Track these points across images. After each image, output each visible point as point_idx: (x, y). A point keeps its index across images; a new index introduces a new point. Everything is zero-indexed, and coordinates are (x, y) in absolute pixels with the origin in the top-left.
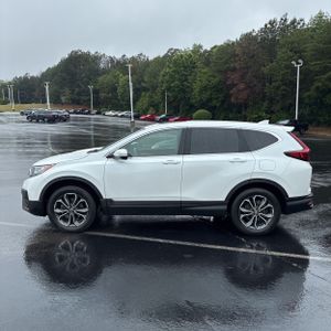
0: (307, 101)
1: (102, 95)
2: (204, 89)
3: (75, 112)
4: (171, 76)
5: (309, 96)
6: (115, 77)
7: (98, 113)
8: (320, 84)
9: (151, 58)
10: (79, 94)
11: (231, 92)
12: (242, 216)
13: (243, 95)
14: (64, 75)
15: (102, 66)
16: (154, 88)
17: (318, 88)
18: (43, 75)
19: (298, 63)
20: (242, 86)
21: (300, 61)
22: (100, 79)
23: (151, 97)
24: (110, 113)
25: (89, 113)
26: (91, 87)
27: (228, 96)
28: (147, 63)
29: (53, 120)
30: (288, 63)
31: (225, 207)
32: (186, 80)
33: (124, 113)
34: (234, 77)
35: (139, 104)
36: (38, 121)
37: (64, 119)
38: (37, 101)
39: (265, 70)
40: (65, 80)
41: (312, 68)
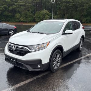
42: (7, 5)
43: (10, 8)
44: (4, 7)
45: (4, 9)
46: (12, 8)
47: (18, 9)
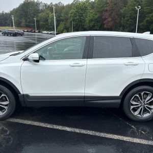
0: (141, 27)
1: (41, 23)
2: (91, 20)
3: (28, 31)
4: (75, 14)
5: (143, 25)
6: (47, 14)
7: (39, 32)
8: (149, 19)
9: (65, 5)
10: (29, 22)
11: (105, 22)
12: (132, 107)
14: (21, 12)
15: (41, 8)
16: (66, 20)
17: (147, 20)
18: (11, 12)
19: (138, 8)
20: (110, 19)
21: (139, 7)
22: (40, 15)
23: (65, 24)
24: (45, 32)
25: (34, 32)
26: (35, 19)
28: (63, 7)
29: (15, 35)
30: (133, 7)
31: (119, 101)
32: (82, 16)
33: (51, 32)
34: (106, 15)
35: (59, 27)
36: (8, 35)
37: (21, 35)
38: (9, 25)
39: (122, 11)
40: (22, 14)
41: (145, 11)
45: (152, 18)
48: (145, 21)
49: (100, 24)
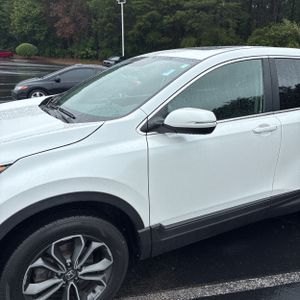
0: (131, 39)
5: (133, 35)
8: (141, 24)
11: (56, 25)
13: (70, 30)
20: (67, 20)
27: (52, 30)
34: (58, 9)
41: (134, 7)
42: (158, 10)
43: (168, 19)
44: (148, 19)
45: (148, 23)
46: (172, 20)
47: (190, 22)
48: (135, 27)
49: (46, 28)
